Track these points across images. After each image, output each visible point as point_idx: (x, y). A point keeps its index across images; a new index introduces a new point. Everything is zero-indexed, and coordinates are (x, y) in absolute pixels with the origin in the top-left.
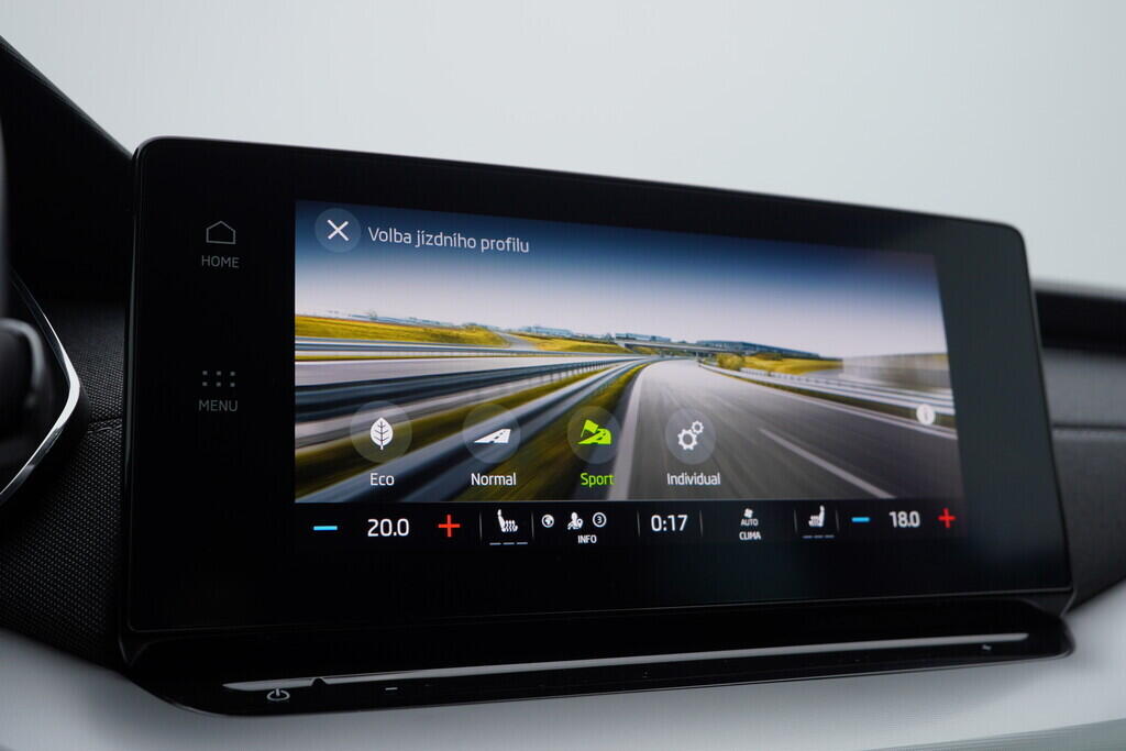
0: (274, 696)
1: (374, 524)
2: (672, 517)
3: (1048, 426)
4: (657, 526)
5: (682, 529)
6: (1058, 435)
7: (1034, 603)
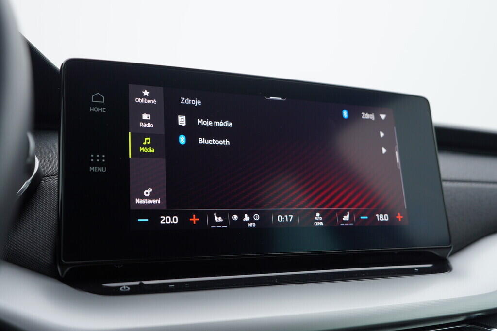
0: (123, 289)
1: (163, 218)
2: (286, 216)
3: (440, 181)
4: (280, 220)
5: (290, 221)
6: (444, 184)
7: (434, 252)
